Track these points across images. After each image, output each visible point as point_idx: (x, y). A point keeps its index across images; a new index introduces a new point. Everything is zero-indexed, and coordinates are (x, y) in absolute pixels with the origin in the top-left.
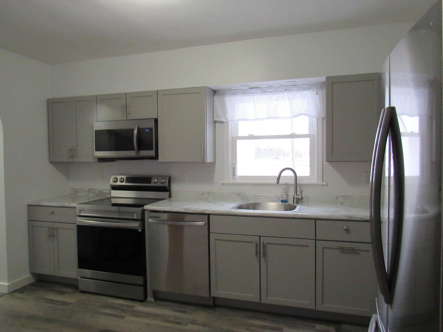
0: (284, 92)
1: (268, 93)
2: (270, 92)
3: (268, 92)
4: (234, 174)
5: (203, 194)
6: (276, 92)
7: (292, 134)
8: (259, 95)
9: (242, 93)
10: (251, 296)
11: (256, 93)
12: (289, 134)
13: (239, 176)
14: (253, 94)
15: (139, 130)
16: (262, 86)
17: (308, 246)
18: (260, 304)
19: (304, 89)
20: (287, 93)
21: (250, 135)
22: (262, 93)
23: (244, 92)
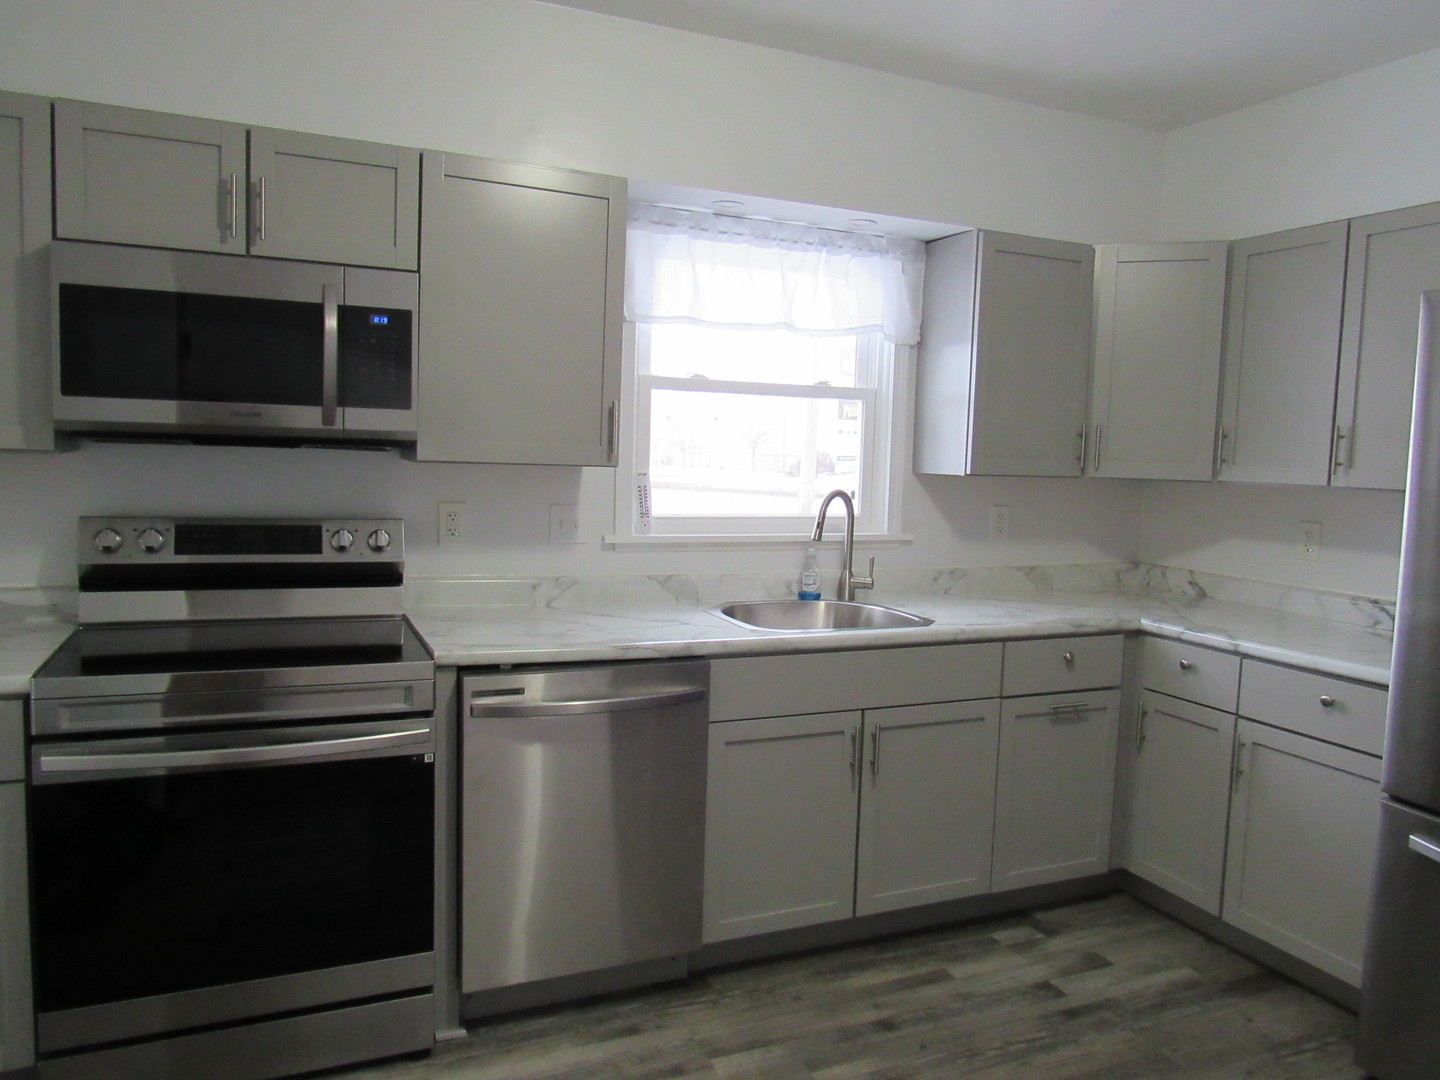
0: (819, 247)
1: (775, 243)
2: (781, 240)
3: (775, 239)
4: (645, 512)
5: (534, 587)
6: (796, 242)
7: (820, 383)
8: (747, 242)
9: (693, 225)
10: (825, 907)
11: (737, 234)
12: (811, 382)
13: (657, 518)
14: (726, 236)
15: (344, 313)
16: (756, 214)
17: (983, 719)
18: (855, 921)
19: (872, 250)
20: (827, 252)
21: (697, 375)
22: (757, 237)
23: (698, 225)
